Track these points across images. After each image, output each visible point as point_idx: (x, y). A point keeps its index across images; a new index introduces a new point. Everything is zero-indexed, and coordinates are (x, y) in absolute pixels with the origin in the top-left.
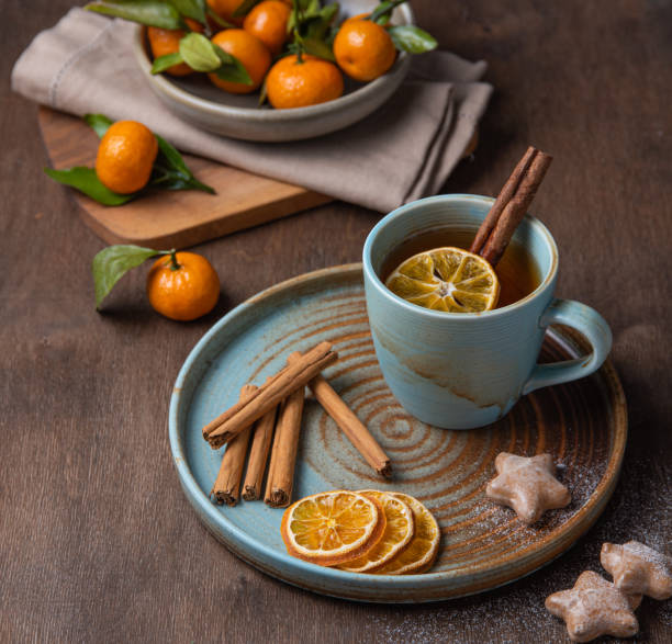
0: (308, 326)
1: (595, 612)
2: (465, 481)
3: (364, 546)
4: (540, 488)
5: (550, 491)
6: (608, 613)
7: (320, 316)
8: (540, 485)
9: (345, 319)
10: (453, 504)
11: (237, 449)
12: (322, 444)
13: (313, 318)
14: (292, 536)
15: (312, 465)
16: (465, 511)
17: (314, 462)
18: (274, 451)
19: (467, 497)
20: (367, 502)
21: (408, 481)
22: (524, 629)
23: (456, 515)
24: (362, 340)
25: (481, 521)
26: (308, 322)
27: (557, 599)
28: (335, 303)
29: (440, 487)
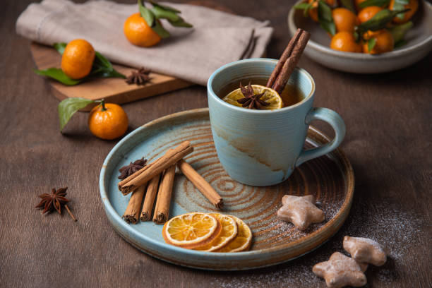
0: (177, 140)
1: (342, 272)
2: (265, 211)
3: (210, 238)
4: (308, 211)
5: (313, 212)
6: (349, 272)
7: (184, 135)
8: (308, 209)
9: (197, 136)
10: (259, 222)
11: (137, 196)
12: (185, 194)
13: (180, 136)
14: (168, 235)
15: (179, 204)
16: (266, 225)
17: (181, 202)
18: (158, 196)
19: (266, 218)
20: (210, 217)
21: (234, 211)
22: (301, 283)
23: (261, 227)
24: (207, 146)
25: (275, 229)
26: (177, 138)
27: (320, 267)
28: (191, 129)
29: (251, 213)
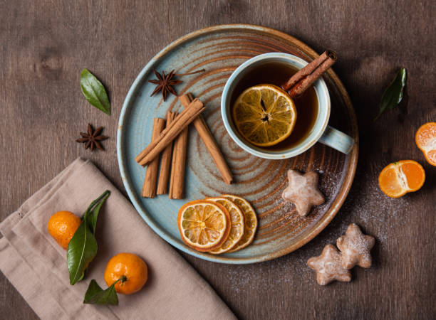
0: (190, 63)
2: (271, 182)
4: (310, 201)
5: (315, 201)
7: (196, 55)
8: (310, 199)
9: (210, 57)
10: (265, 198)
12: (198, 154)
13: (192, 57)
15: (193, 170)
16: (271, 203)
17: (194, 167)
18: (173, 164)
19: (272, 193)
20: (221, 212)
21: (242, 182)
23: (266, 205)
24: (220, 74)
25: (278, 210)
26: (189, 60)
28: (204, 45)
29: (259, 186)
